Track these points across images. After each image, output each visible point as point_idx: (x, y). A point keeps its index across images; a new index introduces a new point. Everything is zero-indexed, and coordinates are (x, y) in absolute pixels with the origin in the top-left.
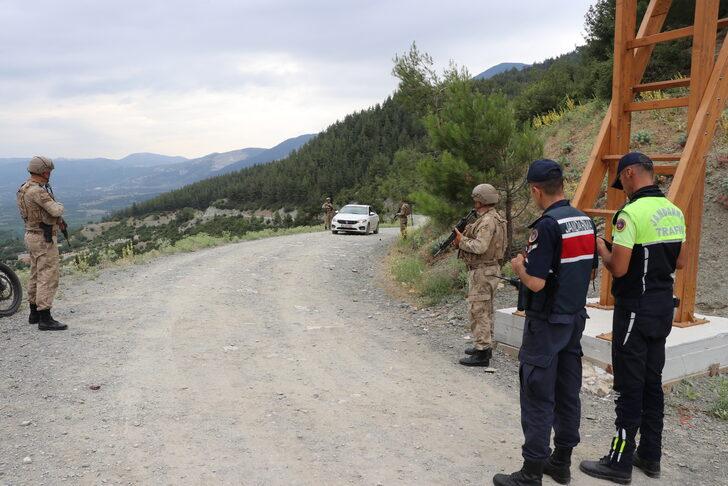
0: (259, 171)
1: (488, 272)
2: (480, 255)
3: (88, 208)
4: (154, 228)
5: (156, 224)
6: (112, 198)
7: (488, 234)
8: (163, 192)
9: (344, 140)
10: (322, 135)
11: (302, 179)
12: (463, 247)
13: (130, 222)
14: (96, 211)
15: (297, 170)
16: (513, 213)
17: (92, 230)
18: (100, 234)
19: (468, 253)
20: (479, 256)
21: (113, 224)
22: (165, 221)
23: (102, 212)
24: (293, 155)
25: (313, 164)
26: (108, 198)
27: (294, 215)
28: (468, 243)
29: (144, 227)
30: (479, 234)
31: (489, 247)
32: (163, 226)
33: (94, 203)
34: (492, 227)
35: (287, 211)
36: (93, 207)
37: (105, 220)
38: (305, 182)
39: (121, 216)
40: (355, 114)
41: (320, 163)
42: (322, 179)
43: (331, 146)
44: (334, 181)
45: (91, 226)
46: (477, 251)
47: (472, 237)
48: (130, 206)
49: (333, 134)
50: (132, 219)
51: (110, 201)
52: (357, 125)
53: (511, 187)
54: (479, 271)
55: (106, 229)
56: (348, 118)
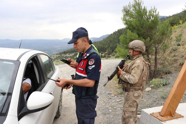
0: (95, 43)
1: (136, 95)
2: (133, 84)
3: (53, 51)
4: (69, 57)
5: (69, 56)
6: (59, 49)
7: (139, 72)
8: (71, 48)
9: (117, 36)
10: (111, 34)
11: (106, 46)
12: (122, 78)
13: (63, 55)
14: (55, 52)
15: (105, 43)
16: (158, 57)
17: (54, 57)
18: (55, 58)
19: (125, 82)
20: (131, 85)
21: (59, 55)
22: (71, 55)
23: (57, 52)
24: (104, 39)
25: (109, 42)
26: (58, 49)
27: (103, 55)
28: (126, 76)
29: (66, 56)
30: (133, 71)
31: (139, 80)
32: (71, 56)
33: (55, 50)
34: (141, 67)
35: (102, 54)
36: (54, 51)
37: (57, 54)
38: (107, 46)
39: (61, 54)
40: (120, 29)
41: (111, 42)
42: (111, 46)
43: (114, 37)
44: (114, 46)
45: (54, 56)
46: (132, 82)
47: (128, 72)
48: (63, 51)
49: (114, 34)
50: (63, 54)
51: (59, 50)
52: (121, 32)
53: (157, 46)
54: (131, 93)
55: (57, 57)
56: (118, 30)
